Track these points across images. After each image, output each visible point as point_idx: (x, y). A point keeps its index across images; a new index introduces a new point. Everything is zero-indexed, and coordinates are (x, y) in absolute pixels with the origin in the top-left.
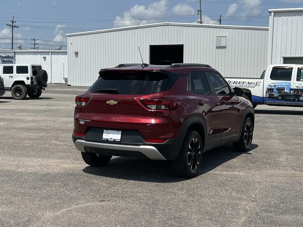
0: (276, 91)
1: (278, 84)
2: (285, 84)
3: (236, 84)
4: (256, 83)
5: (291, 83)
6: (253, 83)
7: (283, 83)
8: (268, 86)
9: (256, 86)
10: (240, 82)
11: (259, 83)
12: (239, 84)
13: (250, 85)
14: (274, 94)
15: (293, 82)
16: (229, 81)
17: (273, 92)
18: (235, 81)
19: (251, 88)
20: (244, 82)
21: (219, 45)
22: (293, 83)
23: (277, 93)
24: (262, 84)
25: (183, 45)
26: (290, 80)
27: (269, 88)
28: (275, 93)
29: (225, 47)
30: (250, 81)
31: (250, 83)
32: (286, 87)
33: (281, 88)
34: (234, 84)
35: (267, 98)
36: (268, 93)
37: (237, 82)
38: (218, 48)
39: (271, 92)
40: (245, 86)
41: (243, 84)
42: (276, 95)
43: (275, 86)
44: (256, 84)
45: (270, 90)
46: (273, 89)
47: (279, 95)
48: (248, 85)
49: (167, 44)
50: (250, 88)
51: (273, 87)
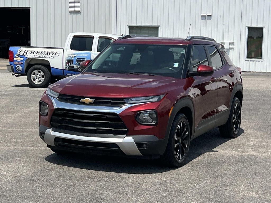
0: (76, 62)
1: (78, 55)
2: (85, 55)
3: (34, 54)
4: (55, 53)
5: (92, 54)
6: (52, 53)
7: (83, 54)
8: (68, 57)
9: (55, 57)
10: (38, 51)
11: (59, 53)
12: (37, 54)
13: (49, 55)
14: (75, 66)
15: (93, 52)
16: (26, 50)
17: (73, 64)
18: (32, 51)
19: (50, 58)
20: (42, 52)
21: (73, 10)
22: (93, 54)
23: (77, 65)
24: (61, 54)
25: (30, 8)
26: (91, 50)
27: (69, 59)
28: (75, 64)
29: (79, 12)
30: (49, 50)
31: (48, 53)
32: (87, 58)
33: (81, 59)
34: (31, 54)
35: (67, 71)
36: (68, 65)
37: (35, 51)
38: (71, 12)
39: (71, 64)
40: (44, 57)
41: (41, 54)
42: (76, 67)
43: (75, 57)
44: (55, 55)
45: (70, 61)
46: (73, 60)
47: (79, 67)
48: (46, 55)
49: (10, 6)
50: (48, 58)
51: (73, 58)
